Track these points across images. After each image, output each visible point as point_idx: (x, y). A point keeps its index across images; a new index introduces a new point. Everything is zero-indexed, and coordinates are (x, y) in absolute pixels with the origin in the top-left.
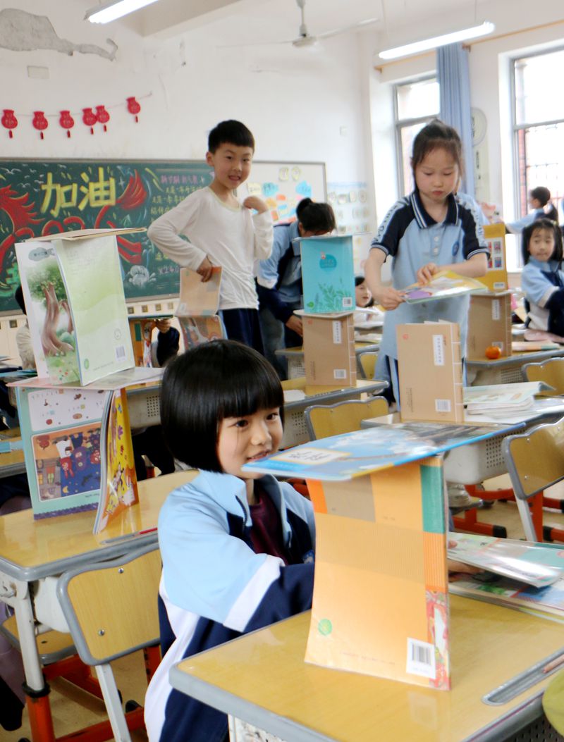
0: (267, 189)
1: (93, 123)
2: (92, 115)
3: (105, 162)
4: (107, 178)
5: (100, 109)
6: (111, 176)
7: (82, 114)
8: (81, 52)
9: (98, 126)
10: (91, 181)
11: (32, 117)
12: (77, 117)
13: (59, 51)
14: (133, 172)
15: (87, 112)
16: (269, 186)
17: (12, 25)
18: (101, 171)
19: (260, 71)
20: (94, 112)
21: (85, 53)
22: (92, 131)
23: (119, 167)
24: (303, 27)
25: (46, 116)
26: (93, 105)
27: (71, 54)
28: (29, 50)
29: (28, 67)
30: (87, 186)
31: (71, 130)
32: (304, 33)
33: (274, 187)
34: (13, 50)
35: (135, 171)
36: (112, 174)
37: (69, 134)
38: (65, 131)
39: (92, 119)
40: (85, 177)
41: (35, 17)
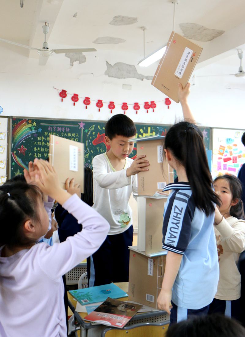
0: (228, 141)
1: (149, 108)
2: (148, 105)
3: (151, 125)
4: (151, 132)
5: (153, 102)
6: (153, 131)
7: (144, 104)
8: (147, 79)
9: (150, 110)
10: (144, 133)
11: (121, 105)
12: (142, 106)
13: (137, 79)
14: (164, 130)
15: (146, 103)
16: (229, 139)
17: (119, 69)
18: (149, 129)
19: (230, 88)
20: (150, 103)
21: (148, 79)
22: (147, 112)
23: (158, 127)
24: (241, 68)
25: (128, 105)
26: (149, 101)
27: (143, 80)
28: (125, 78)
29: (123, 85)
30: (142, 135)
31: (138, 111)
32: (241, 70)
33: (232, 140)
34: (118, 78)
35: (165, 129)
36: (154, 130)
37: (137, 113)
38: (135, 111)
39: (148, 106)
40: (141, 131)
41: (129, 65)
